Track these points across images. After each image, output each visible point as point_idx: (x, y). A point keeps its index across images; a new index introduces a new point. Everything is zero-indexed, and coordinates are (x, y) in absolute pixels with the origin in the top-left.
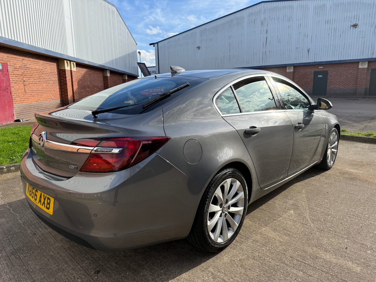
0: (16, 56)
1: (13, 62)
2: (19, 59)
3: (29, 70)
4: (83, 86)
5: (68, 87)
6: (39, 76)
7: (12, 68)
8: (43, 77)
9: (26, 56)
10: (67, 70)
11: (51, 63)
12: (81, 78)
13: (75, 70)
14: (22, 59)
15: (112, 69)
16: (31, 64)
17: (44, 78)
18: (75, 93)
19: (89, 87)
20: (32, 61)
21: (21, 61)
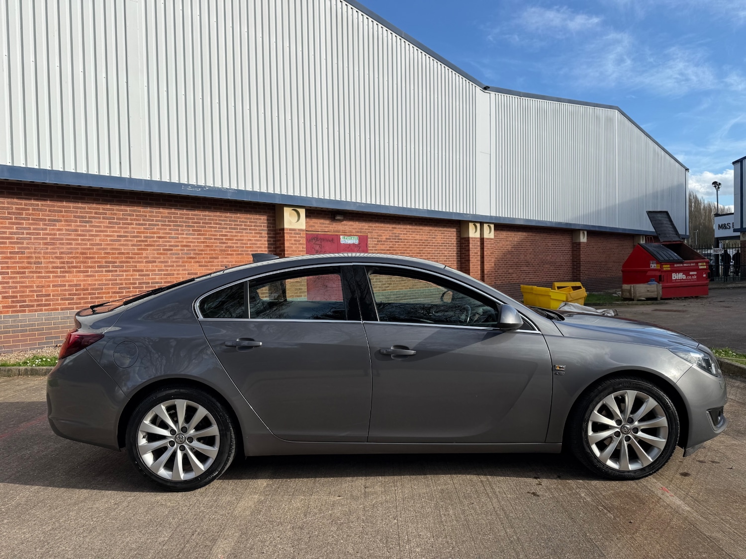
0: (382, 225)
1: (377, 233)
2: (388, 227)
3: (402, 242)
4: (514, 262)
5: (471, 266)
6: (420, 251)
7: (375, 241)
8: (427, 251)
9: (399, 223)
10: (472, 238)
11: (445, 229)
12: (510, 249)
13: (492, 236)
14: (392, 228)
15: (592, 229)
16: (406, 234)
17: (429, 253)
18: (485, 276)
19: (528, 264)
20: (410, 229)
21: (390, 230)
